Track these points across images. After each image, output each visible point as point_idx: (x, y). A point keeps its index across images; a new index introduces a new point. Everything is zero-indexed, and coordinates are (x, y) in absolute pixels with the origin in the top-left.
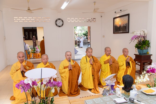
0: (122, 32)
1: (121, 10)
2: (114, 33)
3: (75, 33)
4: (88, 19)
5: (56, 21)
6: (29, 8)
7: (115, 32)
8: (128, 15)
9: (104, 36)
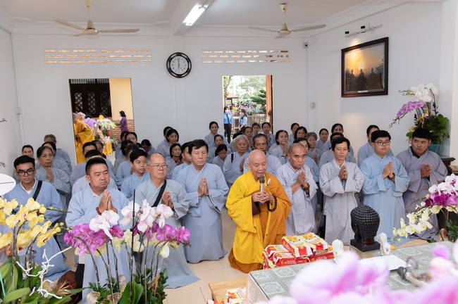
0: (367, 91)
1: (363, 27)
2: (343, 95)
3: (228, 97)
4: (266, 52)
5: (170, 60)
6: (90, 22)
7: (345, 93)
8: (385, 41)
9: (314, 103)
